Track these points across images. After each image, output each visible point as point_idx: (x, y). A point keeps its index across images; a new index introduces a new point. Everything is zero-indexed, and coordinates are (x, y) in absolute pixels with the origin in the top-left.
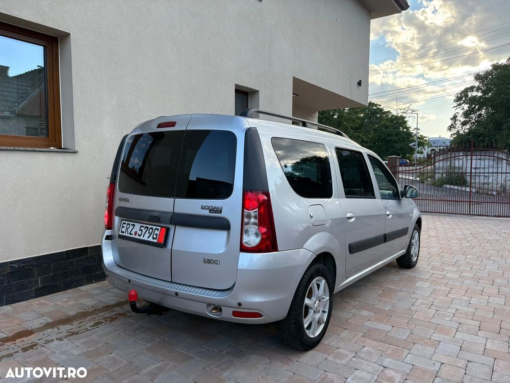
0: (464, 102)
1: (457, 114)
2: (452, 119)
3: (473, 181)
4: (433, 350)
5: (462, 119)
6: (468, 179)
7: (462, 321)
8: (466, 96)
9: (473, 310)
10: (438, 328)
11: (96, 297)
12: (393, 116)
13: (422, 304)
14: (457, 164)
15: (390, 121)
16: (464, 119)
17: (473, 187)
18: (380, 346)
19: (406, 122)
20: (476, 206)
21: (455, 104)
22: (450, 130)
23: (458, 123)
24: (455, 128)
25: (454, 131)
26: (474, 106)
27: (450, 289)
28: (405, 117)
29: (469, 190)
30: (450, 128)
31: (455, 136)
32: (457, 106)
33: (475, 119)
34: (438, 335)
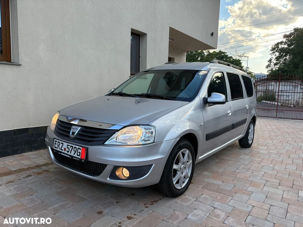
0: (277, 51)
1: (272, 58)
2: (268, 61)
3: (279, 99)
4: (248, 197)
5: (275, 62)
6: (277, 97)
7: (268, 179)
8: (278, 47)
9: (275, 173)
10: (252, 184)
11: (32, 160)
12: (233, 59)
13: (243, 168)
14: (271, 88)
15: (232, 62)
16: (276, 62)
17: (279, 102)
18: (213, 194)
19: (241, 63)
20: (280, 113)
21: (271, 52)
22: (267, 68)
23: (272, 64)
24: (270, 67)
25: (270, 69)
26: (282, 53)
27: (261, 160)
28: (241, 60)
29: (277, 104)
30: (267, 67)
31: (270, 72)
32: (272, 53)
33: (282, 62)
34: (252, 188)
